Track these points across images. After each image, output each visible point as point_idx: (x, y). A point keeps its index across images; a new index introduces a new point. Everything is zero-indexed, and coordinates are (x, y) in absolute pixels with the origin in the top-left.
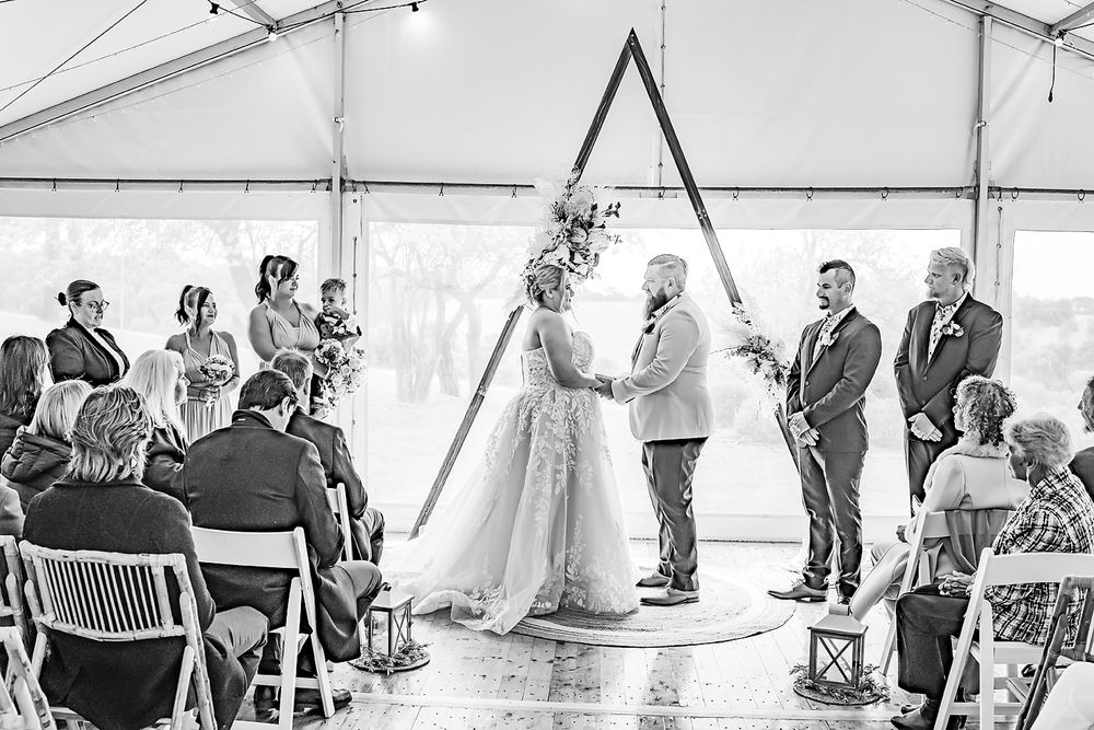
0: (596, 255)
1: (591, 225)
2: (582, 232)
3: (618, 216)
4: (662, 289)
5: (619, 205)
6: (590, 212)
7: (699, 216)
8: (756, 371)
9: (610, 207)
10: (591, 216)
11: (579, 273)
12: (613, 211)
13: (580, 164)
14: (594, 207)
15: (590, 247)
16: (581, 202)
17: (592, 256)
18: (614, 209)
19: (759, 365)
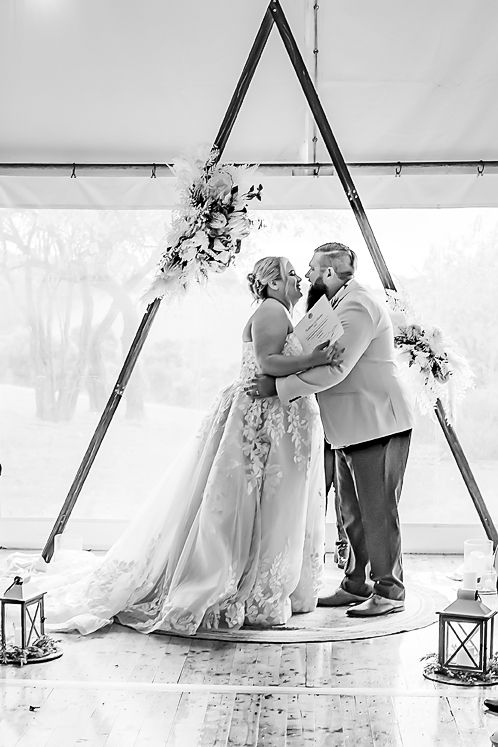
0: (239, 242)
1: (231, 209)
2: (222, 217)
3: (259, 198)
4: (320, 279)
5: (261, 187)
6: (229, 195)
7: (349, 197)
8: (411, 363)
9: (252, 189)
10: (231, 200)
11: (220, 262)
12: (255, 194)
13: (220, 143)
14: (235, 190)
15: (231, 233)
16: (220, 185)
17: (234, 243)
18: (256, 191)
19: (414, 357)
